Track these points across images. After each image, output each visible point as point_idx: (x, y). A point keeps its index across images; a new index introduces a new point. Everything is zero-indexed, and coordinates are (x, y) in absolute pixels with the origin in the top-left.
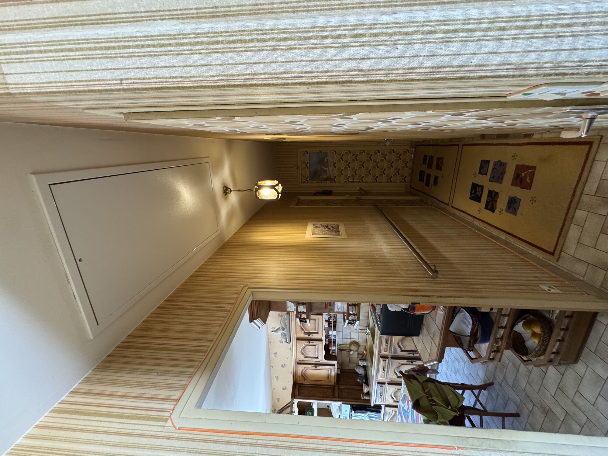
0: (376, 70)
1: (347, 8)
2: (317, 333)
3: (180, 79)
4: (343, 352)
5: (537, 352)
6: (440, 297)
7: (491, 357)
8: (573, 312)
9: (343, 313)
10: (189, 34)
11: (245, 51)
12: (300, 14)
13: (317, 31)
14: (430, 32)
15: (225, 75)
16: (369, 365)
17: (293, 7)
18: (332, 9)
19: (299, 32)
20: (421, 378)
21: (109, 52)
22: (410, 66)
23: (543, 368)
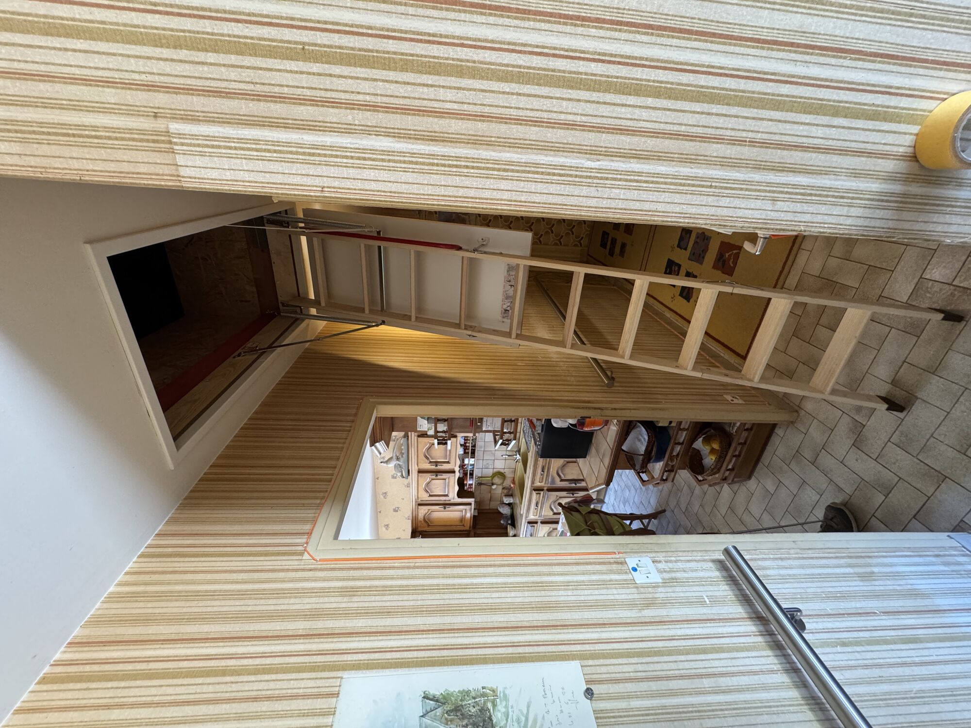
0: (578, 206)
1: (558, 151)
2: (448, 462)
3: (389, 194)
4: (483, 487)
5: (712, 470)
6: (615, 409)
7: (664, 478)
8: (753, 424)
9: (494, 432)
10: (404, 153)
11: (459, 175)
12: (515, 149)
13: (529, 167)
14: (626, 180)
15: (436, 195)
16: (518, 501)
17: (510, 143)
18: (545, 150)
19: (513, 165)
20: (584, 510)
21: (312, 158)
22: (608, 206)
23: (717, 487)
